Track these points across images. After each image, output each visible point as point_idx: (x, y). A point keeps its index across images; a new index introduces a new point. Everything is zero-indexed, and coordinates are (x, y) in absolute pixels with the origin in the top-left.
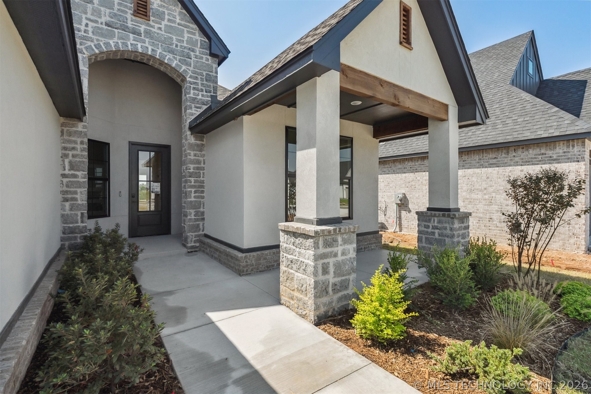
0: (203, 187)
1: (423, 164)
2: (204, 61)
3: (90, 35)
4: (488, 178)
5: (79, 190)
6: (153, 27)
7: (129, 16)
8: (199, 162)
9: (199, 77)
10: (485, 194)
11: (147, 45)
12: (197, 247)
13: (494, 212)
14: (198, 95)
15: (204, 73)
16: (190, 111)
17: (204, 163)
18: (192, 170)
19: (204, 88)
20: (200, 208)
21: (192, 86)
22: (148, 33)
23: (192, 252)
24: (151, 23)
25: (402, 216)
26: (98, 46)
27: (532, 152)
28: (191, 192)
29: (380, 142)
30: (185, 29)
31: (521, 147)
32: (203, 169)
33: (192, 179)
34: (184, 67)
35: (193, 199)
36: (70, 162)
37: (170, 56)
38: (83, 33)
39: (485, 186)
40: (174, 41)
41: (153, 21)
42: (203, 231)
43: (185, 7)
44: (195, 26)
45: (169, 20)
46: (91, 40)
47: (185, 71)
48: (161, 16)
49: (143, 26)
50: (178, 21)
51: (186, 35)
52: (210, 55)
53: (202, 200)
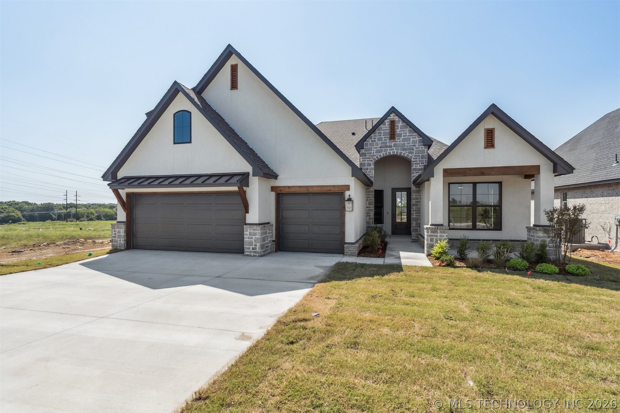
0: (420, 211)
2: (420, 149)
3: (375, 154)
5: (371, 212)
6: (397, 142)
7: (388, 141)
8: (417, 199)
9: (418, 158)
11: (394, 151)
12: (416, 240)
14: (417, 166)
15: (420, 155)
16: (413, 175)
17: (420, 199)
18: (414, 203)
19: (420, 162)
20: (418, 221)
21: (414, 163)
22: (395, 145)
23: (414, 242)
24: (396, 140)
26: (377, 157)
28: (414, 213)
29: (531, 181)
30: (411, 137)
32: (420, 202)
33: (414, 207)
34: (410, 155)
35: (415, 217)
36: (369, 202)
37: (404, 152)
38: (372, 154)
40: (406, 145)
41: (397, 139)
42: (420, 232)
43: (410, 127)
44: (416, 134)
45: (404, 136)
46: (375, 155)
47: (411, 156)
48: (400, 135)
49: (393, 143)
50: (408, 134)
51: (411, 140)
52: (423, 145)
53: (419, 217)
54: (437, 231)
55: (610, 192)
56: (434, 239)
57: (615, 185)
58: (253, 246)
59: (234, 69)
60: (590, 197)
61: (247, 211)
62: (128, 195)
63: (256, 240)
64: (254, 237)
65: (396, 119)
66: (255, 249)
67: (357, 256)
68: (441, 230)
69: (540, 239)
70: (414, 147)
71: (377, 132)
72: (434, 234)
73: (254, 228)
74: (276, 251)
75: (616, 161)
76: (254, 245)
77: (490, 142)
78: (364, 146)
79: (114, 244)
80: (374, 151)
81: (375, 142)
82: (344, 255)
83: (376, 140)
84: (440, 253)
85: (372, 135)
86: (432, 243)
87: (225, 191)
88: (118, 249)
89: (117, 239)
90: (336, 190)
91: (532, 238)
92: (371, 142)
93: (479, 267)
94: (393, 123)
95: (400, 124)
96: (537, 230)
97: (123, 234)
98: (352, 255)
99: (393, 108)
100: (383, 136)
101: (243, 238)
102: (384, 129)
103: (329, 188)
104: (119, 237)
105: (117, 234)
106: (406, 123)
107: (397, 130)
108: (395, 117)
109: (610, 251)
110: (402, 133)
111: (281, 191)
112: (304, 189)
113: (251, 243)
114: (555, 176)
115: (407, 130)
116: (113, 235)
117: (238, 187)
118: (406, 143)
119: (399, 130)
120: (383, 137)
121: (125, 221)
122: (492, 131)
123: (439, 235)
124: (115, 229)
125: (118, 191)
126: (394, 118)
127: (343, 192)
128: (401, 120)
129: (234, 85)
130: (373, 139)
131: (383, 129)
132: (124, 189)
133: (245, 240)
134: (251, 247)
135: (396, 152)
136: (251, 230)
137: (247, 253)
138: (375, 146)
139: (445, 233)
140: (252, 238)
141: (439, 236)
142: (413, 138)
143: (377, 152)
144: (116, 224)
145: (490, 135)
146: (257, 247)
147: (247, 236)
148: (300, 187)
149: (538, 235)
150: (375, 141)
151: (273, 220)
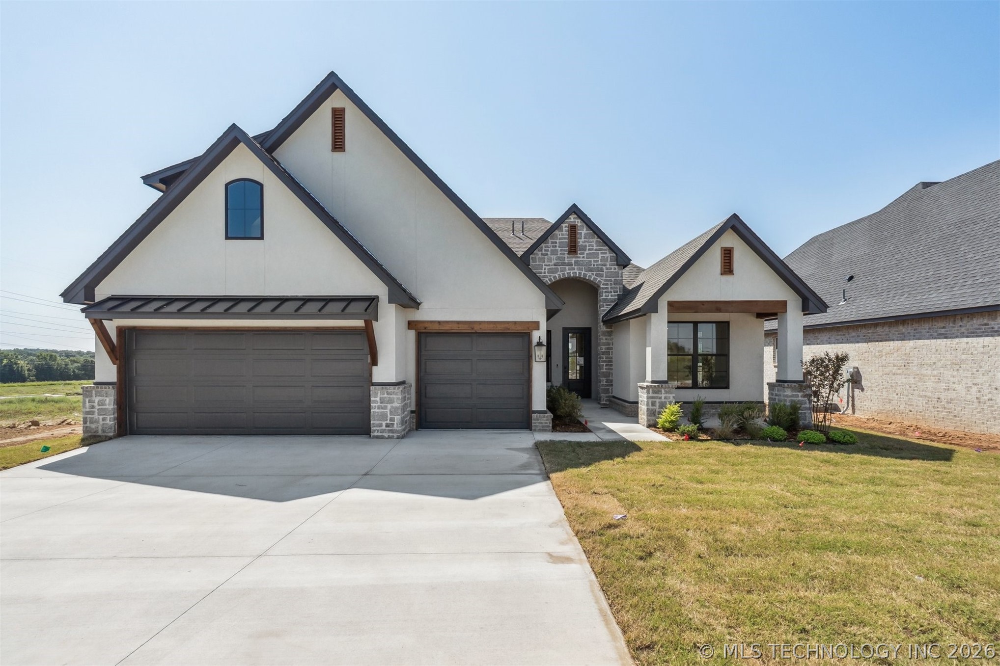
0: (611, 361)
1: (876, 333)
2: (612, 270)
3: (547, 274)
4: (937, 350)
6: (579, 257)
7: (566, 256)
8: (609, 344)
9: (609, 283)
10: (934, 370)
11: (576, 271)
12: (607, 405)
13: (942, 390)
14: (608, 296)
15: (613, 279)
16: (603, 308)
17: (612, 345)
18: (604, 350)
19: (612, 290)
20: (609, 377)
21: (604, 290)
22: (577, 263)
23: (604, 408)
24: (579, 255)
25: (855, 395)
26: (550, 280)
27: (976, 322)
28: (603, 365)
30: (600, 252)
31: (967, 315)
32: (612, 348)
33: (604, 356)
34: (599, 279)
35: (605, 370)
37: (589, 274)
38: (543, 274)
39: (934, 360)
40: (593, 263)
41: (579, 254)
42: (612, 393)
43: (599, 237)
44: (606, 248)
45: (589, 250)
46: (546, 277)
47: (599, 281)
48: (584, 248)
49: (574, 259)
50: (595, 248)
51: (600, 256)
52: (617, 265)
53: (611, 371)
54: (661, 391)
55: (838, 337)
56: (657, 402)
57: (845, 329)
58: (387, 420)
59: (338, 115)
60: (814, 344)
61: (375, 362)
62: (121, 331)
63: (393, 410)
64: (389, 406)
65: (579, 223)
66: (391, 426)
67: (552, 432)
68: (666, 389)
69: (788, 399)
70: (604, 267)
71: (550, 241)
72: (657, 395)
73: (389, 391)
74: (417, 430)
75: (844, 298)
76: (389, 419)
77: (727, 268)
78: (531, 261)
79: (90, 427)
80: (545, 269)
81: (546, 257)
82: (531, 430)
83: (549, 253)
84: (672, 422)
85: (543, 245)
86: (654, 407)
87: (333, 327)
88: (99, 436)
89: (96, 416)
90: (519, 329)
91: (777, 397)
92: (540, 256)
93: (732, 439)
94: (573, 229)
95: (583, 231)
96: (784, 387)
97: (112, 407)
98: (543, 430)
99: (574, 206)
100: (559, 247)
101: (369, 408)
102: (561, 236)
103: (507, 325)
104: (102, 412)
105: (98, 407)
106: (592, 230)
107: (579, 240)
108: (577, 220)
109: (841, 413)
110: (587, 244)
111: (425, 328)
112: (467, 326)
113: (383, 416)
114: (804, 315)
115: (593, 241)
116: (88, 410)
117: (365, 321)
118: (592, 260)
119: (583, 240)
120: (559, 249)
121: (116, 381)
122: (730, 251)
123: (663, 396)
124: (92, 396)
125: (102, 323)
126: (575, 221)
127: (530, 333)
128: (585, 226)
129: (339, 144)
130: (543, 252)
131: (559, 237)
132: (111, 320)
133: (372, 411)
134: (384, 423)
135: (577, 273)
136: (384, 394)
137: (376, 434)
138: (548, 262)
139: (671, 393)
140: (386, 408)
141: (663, 398)
142: (602, 253)
143: (551, 271)
144: (94, 388)
145: (728, 254)
146: (395, 423)
147: (376, 405)
148: (458, 323)
149: (786, 394)
150: (547, 254)
151: (411, 377)
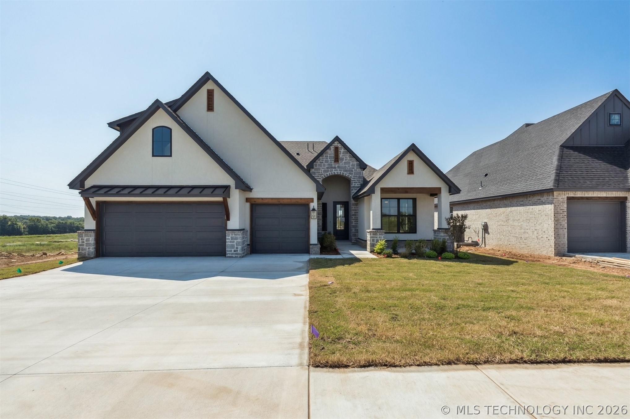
0: (357, 220)
1: (494, 204)
2: (358, 171)
3: (323, 173)
4: (520, 213)
5: (320, 221)
6: (340, 164)
7: (333, 163)
8: (356, 210)
10: (519, 223)
11: (338, 171)
12: (355, 243)
13: (523, 234)
14: (356, 185)
15: (358, 176)
16: (353, 191)
17: (358, 211)
18: (353, 213)
19: (357, 182)
20: (356, 228)
21: (353, 182)
22: (339, 167)
23: (354, 244)
25: (486, 237)
26: (325, 176)
27: (536, 198)
28: (353, 221)
29: (435, 197)
30: (351, 161)
31: (532, 195)
32: (358, 213)
33: (354, 217)
34: (350, 175)
35: (354, 224)
37: (345, 173)
38: (321, 173)
39: (519, 218)
40: (347, 167)
41: (340, 162)
42: (358, 236)
43: (350, 153)
44: (354, 159)
45: (345, 160)
46: (323, 174)
47: (351, 177)
48: (342, 159)
49: (337, 165)
50: (348, 159)
51: (351, 163)
52: (360, 168)
53: (357, 225)
54: (377, 234)
55: (478, 206)
56: (375, 239)
58: (234, 248)
59: (210, 93)
60: (467, 210)
61: (228, 219)
62: (98, 203)
63: (237, 243)
64: (235, 241)
65: (339, 145)
66: (236, 251)
67: (320, 255)
68: (380, 233)
69: (442, 238)
70: (353, 169)
71: (324, 155)
72: (375, 236)
73: (236, 233)
74: (250, 254)
75: (481, 186)
76: (235, 248)
77: (411, 171)
78: (314, 166)
79: (81, 253)
80: (322, 170)
81: (322, 164)
82: (309, 254)
83: (324, 162)
84: (381, 249)
85: (321, 158)
86: (374, 242)
87: (207, 201)
88: (87, 257)
89: (85, 247)
90: (303, 202)
91: (437, 237)
92: (319, 163)
93: (408, 257)
94: (336, 149)
95: (342, 150)
96: (440, 232)
97: (93, 242)
98: (314, 254)
99: (337, 137)
100: (329, 158)
101: (225, 242)
102: (330, 153)
103: (297, 200)
104: (88, 245)
105: (86, 242)
106: (346, 149)
107: (340, 155)
108: (339, 144)
109: (479, 247)
110: (344, 157)
111: (255, 202)
112: (276, 201)
113: (233, 246)
114: (450, 195)
115: (347, 155)
116: (80, 244)
117: (223, 198)
118: (347, 165)
119: (342, 155)
120: (329, 159)
121: (95, 229)
122: (412, 162)
123: (378, 236)
124: (82, 237)
125: (89, 199)
126: (338, 145)
127: (308, 204)
128: (343, 147)
129: (210, 107)
130: (321, 161)
131: (329, 153)
132: (93, 198)
133: (227, 243)
134: (233, 250)
135: (339, 173)
136: (233, 235)
137: (229, 255)
138: (323, 166)
139: (382, 235)
140: (234, 242)
141: (378, 237)
142: (352, 162)
143: (325, 171)
144: (84, 232)
145: (411, 164)
146: (239, 249)
147: (229, 240)
148: (272, 199)
149: (441, 235)
150: (323, 162)
151: (247, 227)
